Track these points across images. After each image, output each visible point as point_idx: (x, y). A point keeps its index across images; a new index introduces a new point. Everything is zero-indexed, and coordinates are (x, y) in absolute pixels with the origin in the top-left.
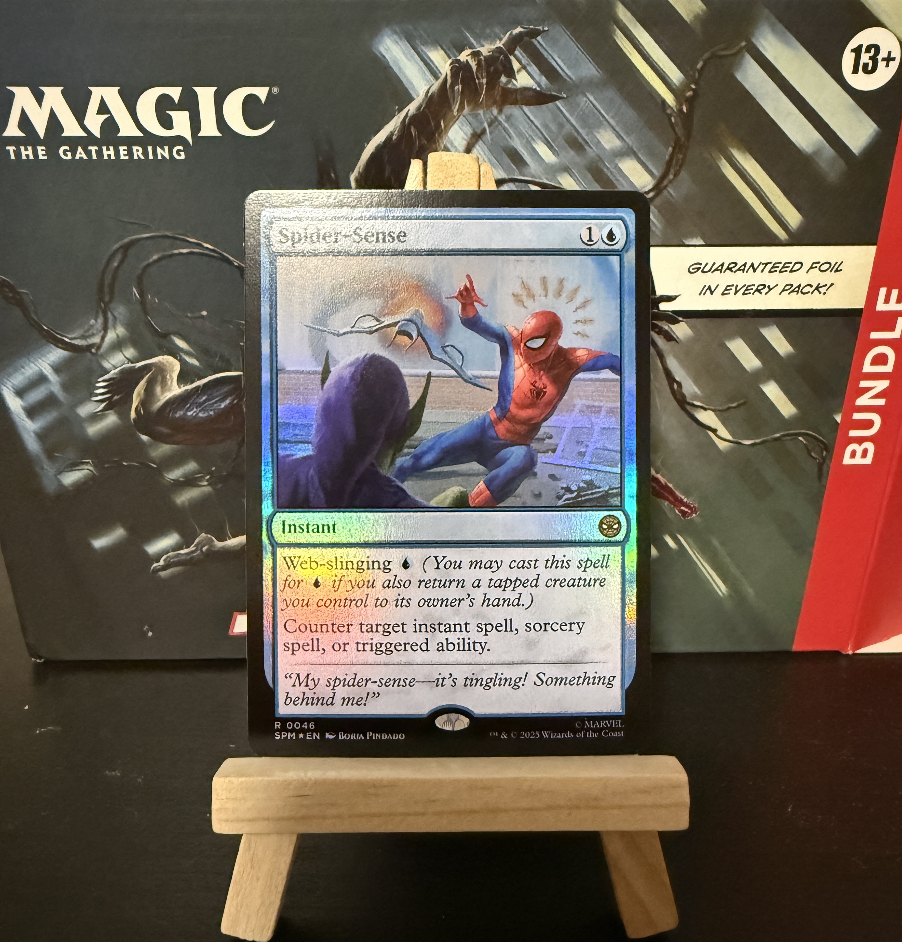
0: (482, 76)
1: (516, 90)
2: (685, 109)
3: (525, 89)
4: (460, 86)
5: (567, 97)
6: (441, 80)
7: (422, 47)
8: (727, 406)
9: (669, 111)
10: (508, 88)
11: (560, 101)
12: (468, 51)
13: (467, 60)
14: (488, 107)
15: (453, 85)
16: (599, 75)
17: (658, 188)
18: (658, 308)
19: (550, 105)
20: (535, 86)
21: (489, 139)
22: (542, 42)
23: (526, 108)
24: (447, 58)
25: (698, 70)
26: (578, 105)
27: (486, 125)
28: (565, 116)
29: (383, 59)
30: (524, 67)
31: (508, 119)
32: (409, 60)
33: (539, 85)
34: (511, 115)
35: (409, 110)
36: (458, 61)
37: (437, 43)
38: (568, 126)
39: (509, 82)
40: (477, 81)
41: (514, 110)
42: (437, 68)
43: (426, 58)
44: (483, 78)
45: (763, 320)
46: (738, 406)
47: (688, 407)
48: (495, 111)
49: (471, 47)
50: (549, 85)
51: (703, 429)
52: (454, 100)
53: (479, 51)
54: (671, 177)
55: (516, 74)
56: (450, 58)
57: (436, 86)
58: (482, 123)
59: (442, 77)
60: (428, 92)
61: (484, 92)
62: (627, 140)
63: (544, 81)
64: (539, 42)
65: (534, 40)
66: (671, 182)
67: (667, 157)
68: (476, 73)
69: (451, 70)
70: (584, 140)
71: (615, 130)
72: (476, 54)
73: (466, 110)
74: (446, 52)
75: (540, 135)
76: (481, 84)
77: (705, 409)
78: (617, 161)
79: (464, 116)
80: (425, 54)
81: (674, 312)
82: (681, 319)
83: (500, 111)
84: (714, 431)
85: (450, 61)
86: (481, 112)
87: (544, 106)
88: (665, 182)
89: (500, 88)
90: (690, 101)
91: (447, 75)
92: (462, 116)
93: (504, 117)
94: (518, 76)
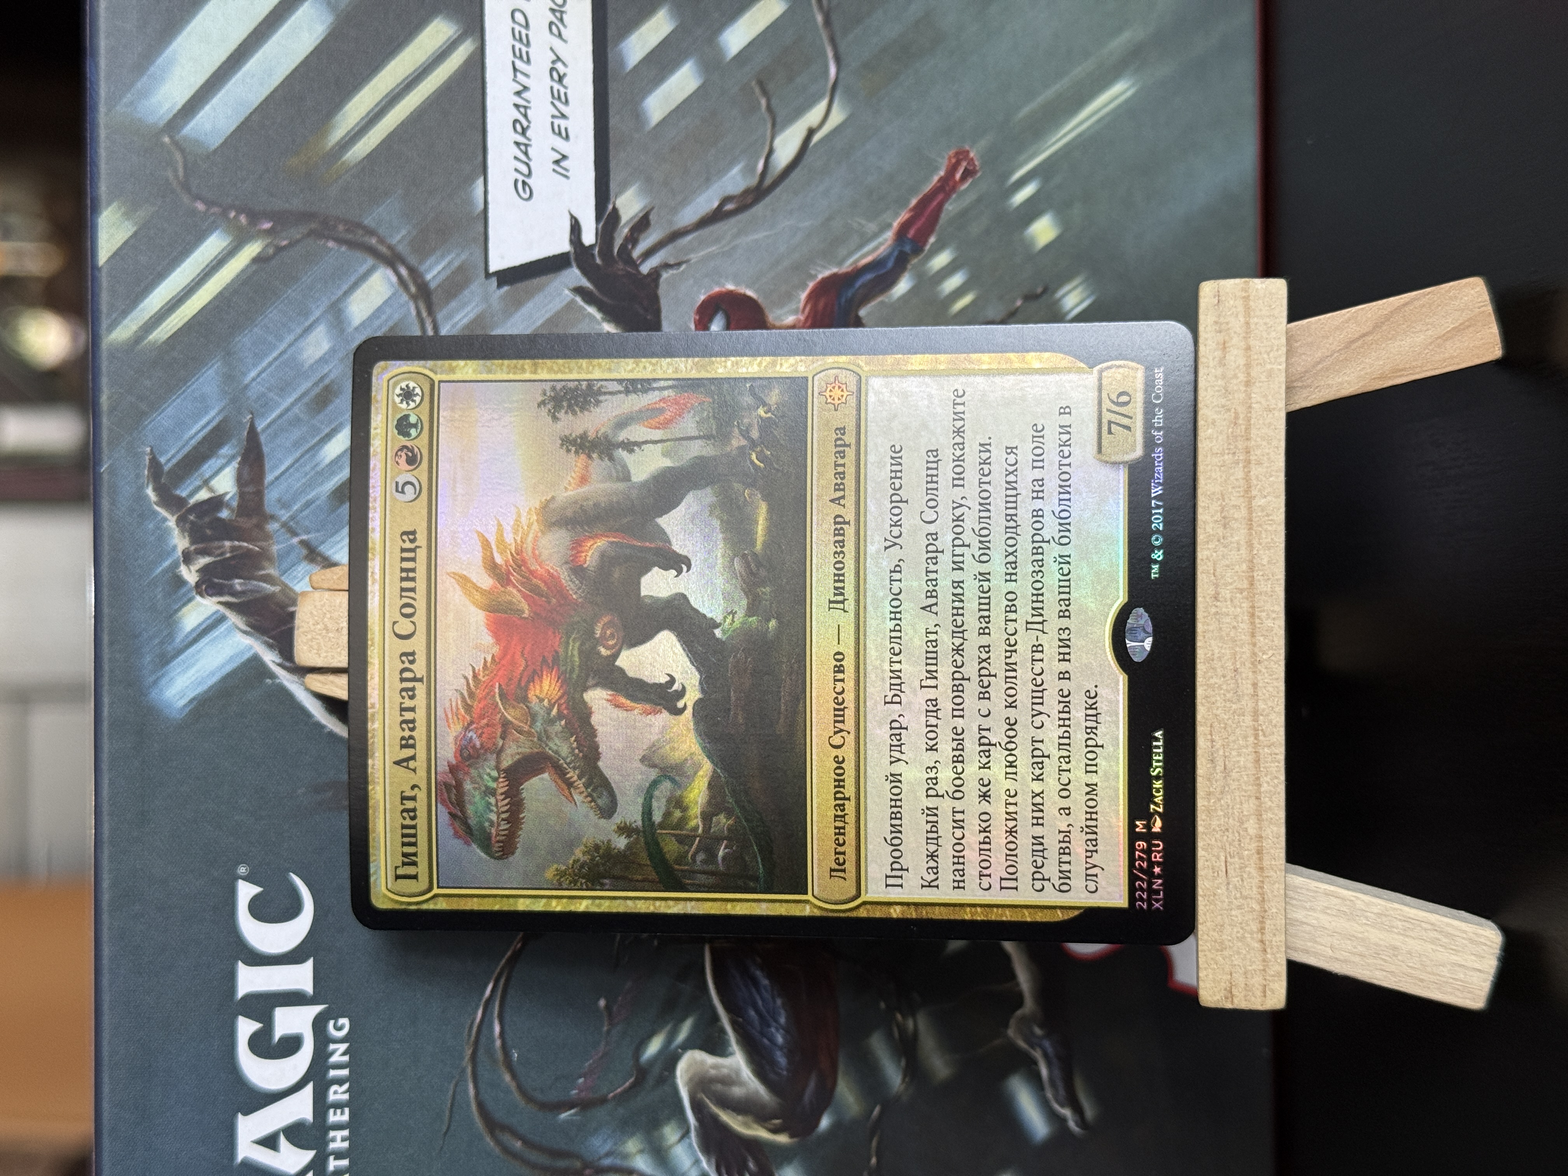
0: (219, 548)
1: (242, 495)
2: (267, 225)
3: (240, 480)
4: (237, 581)
5: (252, 414)
6: (228, 613)
7: (178, 640)
8: (767, 116)
9: (271, 251)
10: (239, 506)
11: (257, 423)
12: (184, 571)
13: (197, 571)
14: (267, 537)
15: (233, 594)
16: (219, 363)
17: (392, 260)
18: (592, 247)
19: (263, 438)
20: (235, 464)
21: (318, 534)
22: (169, 455)
23: (269, 478)
24: (193, 603)
25: (207, 210)
26: (263, 395)
27: (295, 540)
28: (280, 416)
29: (195, 703)
30: (206, 483)
31: (286, 505)
32: (197, 660)
33: (233, 458)
34: (279, 501)
35: (274, 662)
36: (198, 585)
37: (170, 619)
38: (296, 410)
39: (228, 506)
40: (228, 555)
41: (271, 496)
42: (208, 618)
43: (194, 635)
44: (223, 546)
45: (611, 65)
46: (765, 93)
47: (768, 181)
48: (273, 527)
49: (176, 565)
50: (234, 441)
51: (808, 152)
52: (258, 592)
53: (183, 552)
54: (374, 241)
55: (218, 494)
56: (190, 600)
57: (234, 619)
58: (292, 548)
59: (222, 609)
60: (245, 632)
61: (245, 544)
62: (317, 313)
63: (226, 450)
64: (169, 460)
65: (166, 468)
66: (382, 241)
67: (344, 249)
68: (216, 557)
69: (211, 596)
70: (316, 384)
71: (301, 336)
72: (187, 558)
73: (272, 571)
74: (185, 604)
75: (310, 454)
76: (233, 549)
77: (771, 152)
78: (350, 330)
79: (282, 575)
80: (187, 636)
81: (598, 219)
82: (610, 207)
83: (273, 517)
84: (811, 132)
85: (198, 598)
86: (275, 549)
87: (266, 449)
88: (383, 249)
89: (239, 519)
90: (254, 217)
91: (220, 603)
92: (283, 578)
93: (283, 512)
94: (221, 491)
